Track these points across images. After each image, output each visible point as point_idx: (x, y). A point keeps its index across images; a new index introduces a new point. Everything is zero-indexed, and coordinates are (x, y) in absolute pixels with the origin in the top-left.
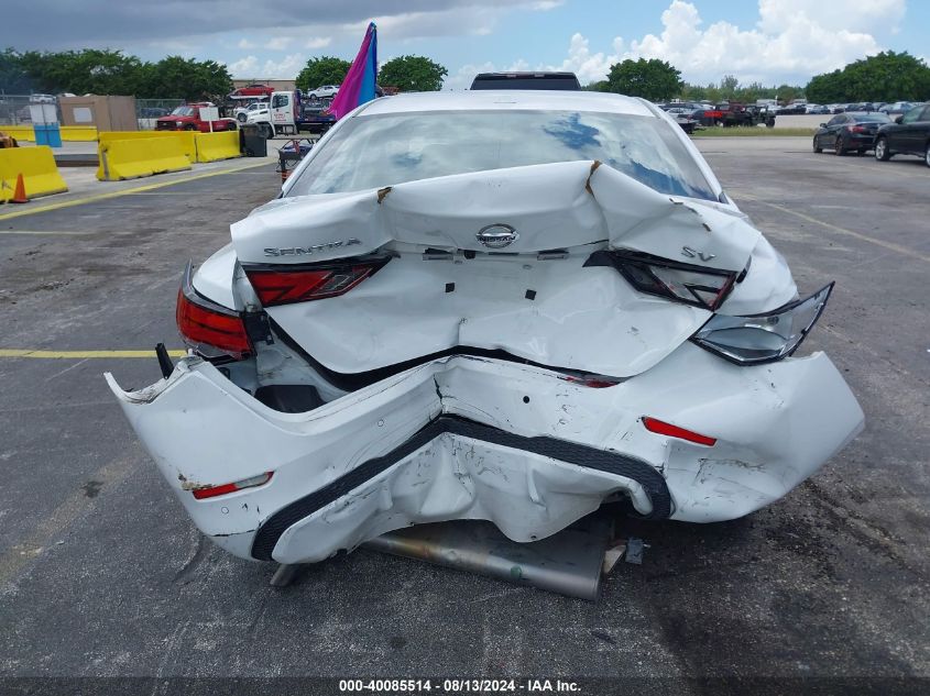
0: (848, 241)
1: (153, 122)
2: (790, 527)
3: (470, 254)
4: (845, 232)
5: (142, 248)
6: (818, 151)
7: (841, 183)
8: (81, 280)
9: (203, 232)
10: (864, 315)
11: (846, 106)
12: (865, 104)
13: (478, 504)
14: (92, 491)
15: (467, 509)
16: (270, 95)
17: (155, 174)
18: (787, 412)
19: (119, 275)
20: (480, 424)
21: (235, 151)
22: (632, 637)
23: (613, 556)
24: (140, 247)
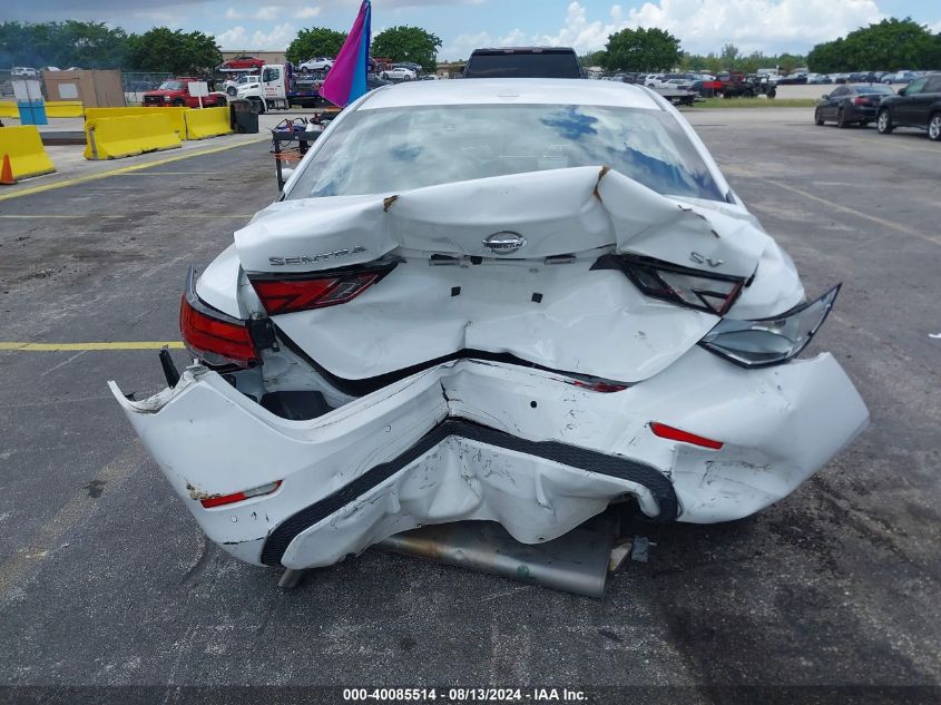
0: (849, 220)
1: (140, 96)
2: (793, 521)
3: (477, 260)
4: (847, 210)
5: (134, 232)
6: (820, 123)
7: (844, 158)
8: (75, 268)
9: (197, 215)
10: (866, 298)
11: (848, 76)
12: (867, 73)
13: (485, 506)
14: (95, 490)
15: (474, 510)
16: (260, 67)
17: (144, 152)
18: (793, 415)
19: (112, 262)
20: (487, 427)
21: (226, 128)
22: (639, 636)
23: (619, 554)
24: (133, 232)
